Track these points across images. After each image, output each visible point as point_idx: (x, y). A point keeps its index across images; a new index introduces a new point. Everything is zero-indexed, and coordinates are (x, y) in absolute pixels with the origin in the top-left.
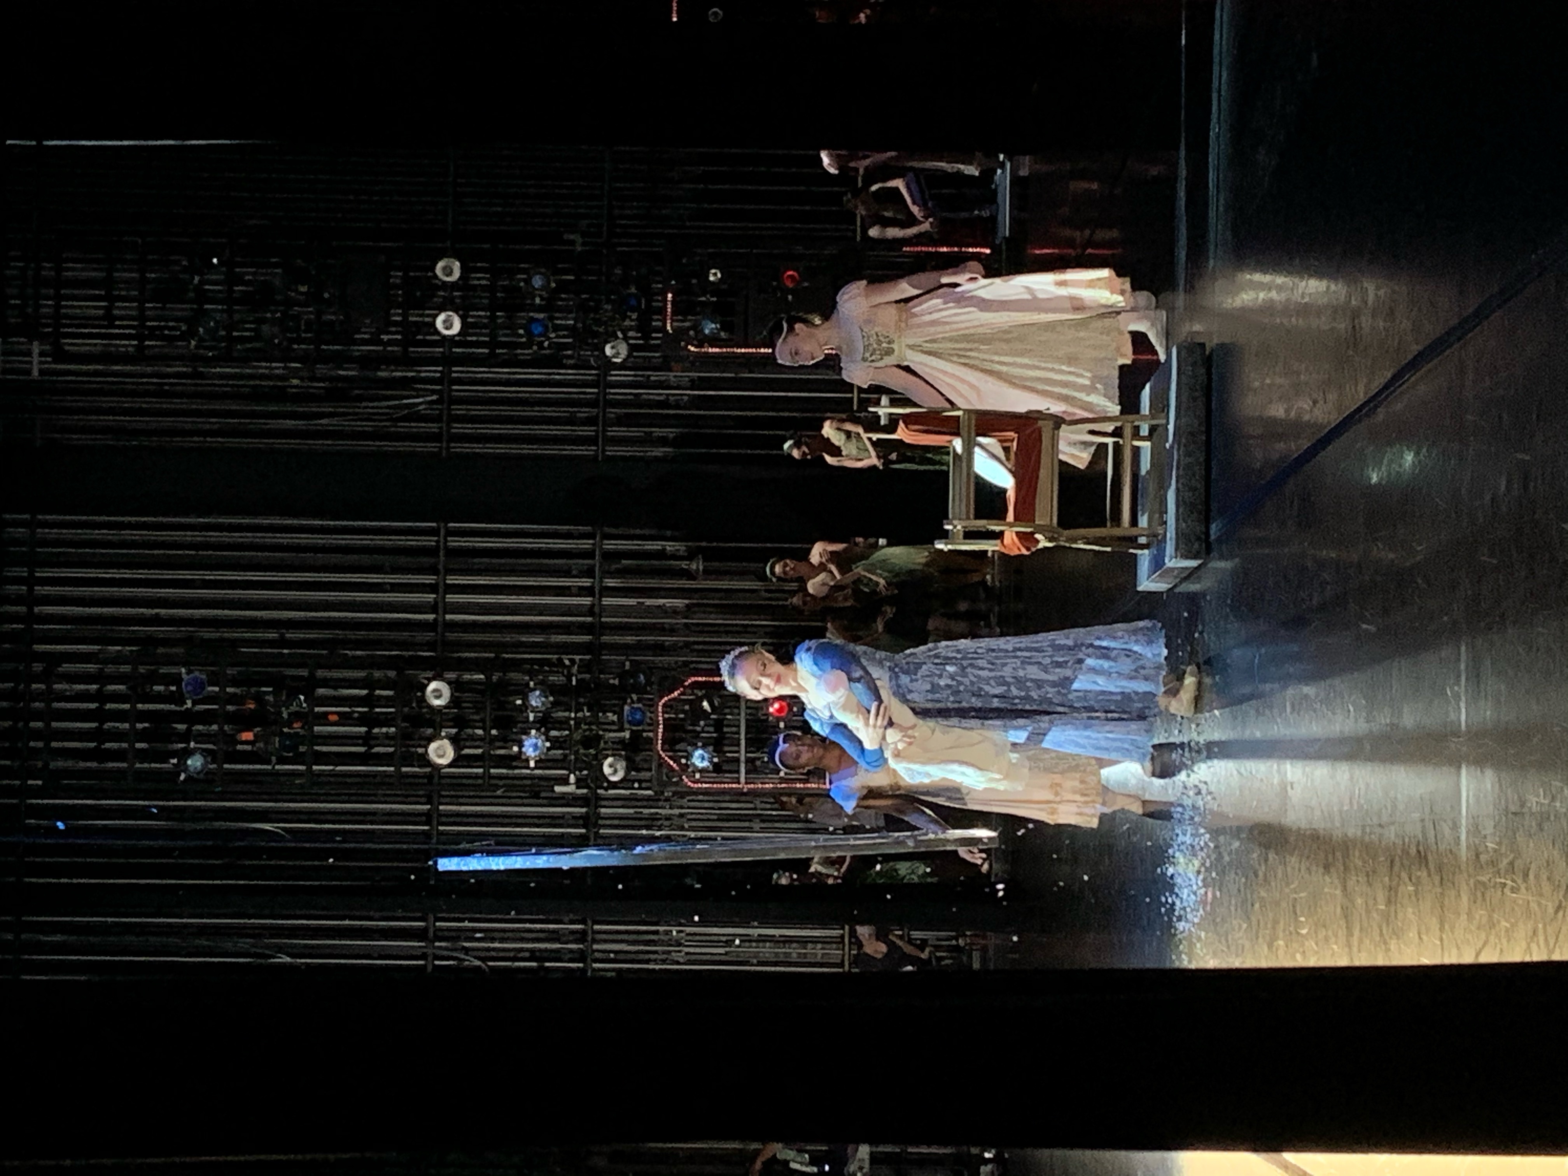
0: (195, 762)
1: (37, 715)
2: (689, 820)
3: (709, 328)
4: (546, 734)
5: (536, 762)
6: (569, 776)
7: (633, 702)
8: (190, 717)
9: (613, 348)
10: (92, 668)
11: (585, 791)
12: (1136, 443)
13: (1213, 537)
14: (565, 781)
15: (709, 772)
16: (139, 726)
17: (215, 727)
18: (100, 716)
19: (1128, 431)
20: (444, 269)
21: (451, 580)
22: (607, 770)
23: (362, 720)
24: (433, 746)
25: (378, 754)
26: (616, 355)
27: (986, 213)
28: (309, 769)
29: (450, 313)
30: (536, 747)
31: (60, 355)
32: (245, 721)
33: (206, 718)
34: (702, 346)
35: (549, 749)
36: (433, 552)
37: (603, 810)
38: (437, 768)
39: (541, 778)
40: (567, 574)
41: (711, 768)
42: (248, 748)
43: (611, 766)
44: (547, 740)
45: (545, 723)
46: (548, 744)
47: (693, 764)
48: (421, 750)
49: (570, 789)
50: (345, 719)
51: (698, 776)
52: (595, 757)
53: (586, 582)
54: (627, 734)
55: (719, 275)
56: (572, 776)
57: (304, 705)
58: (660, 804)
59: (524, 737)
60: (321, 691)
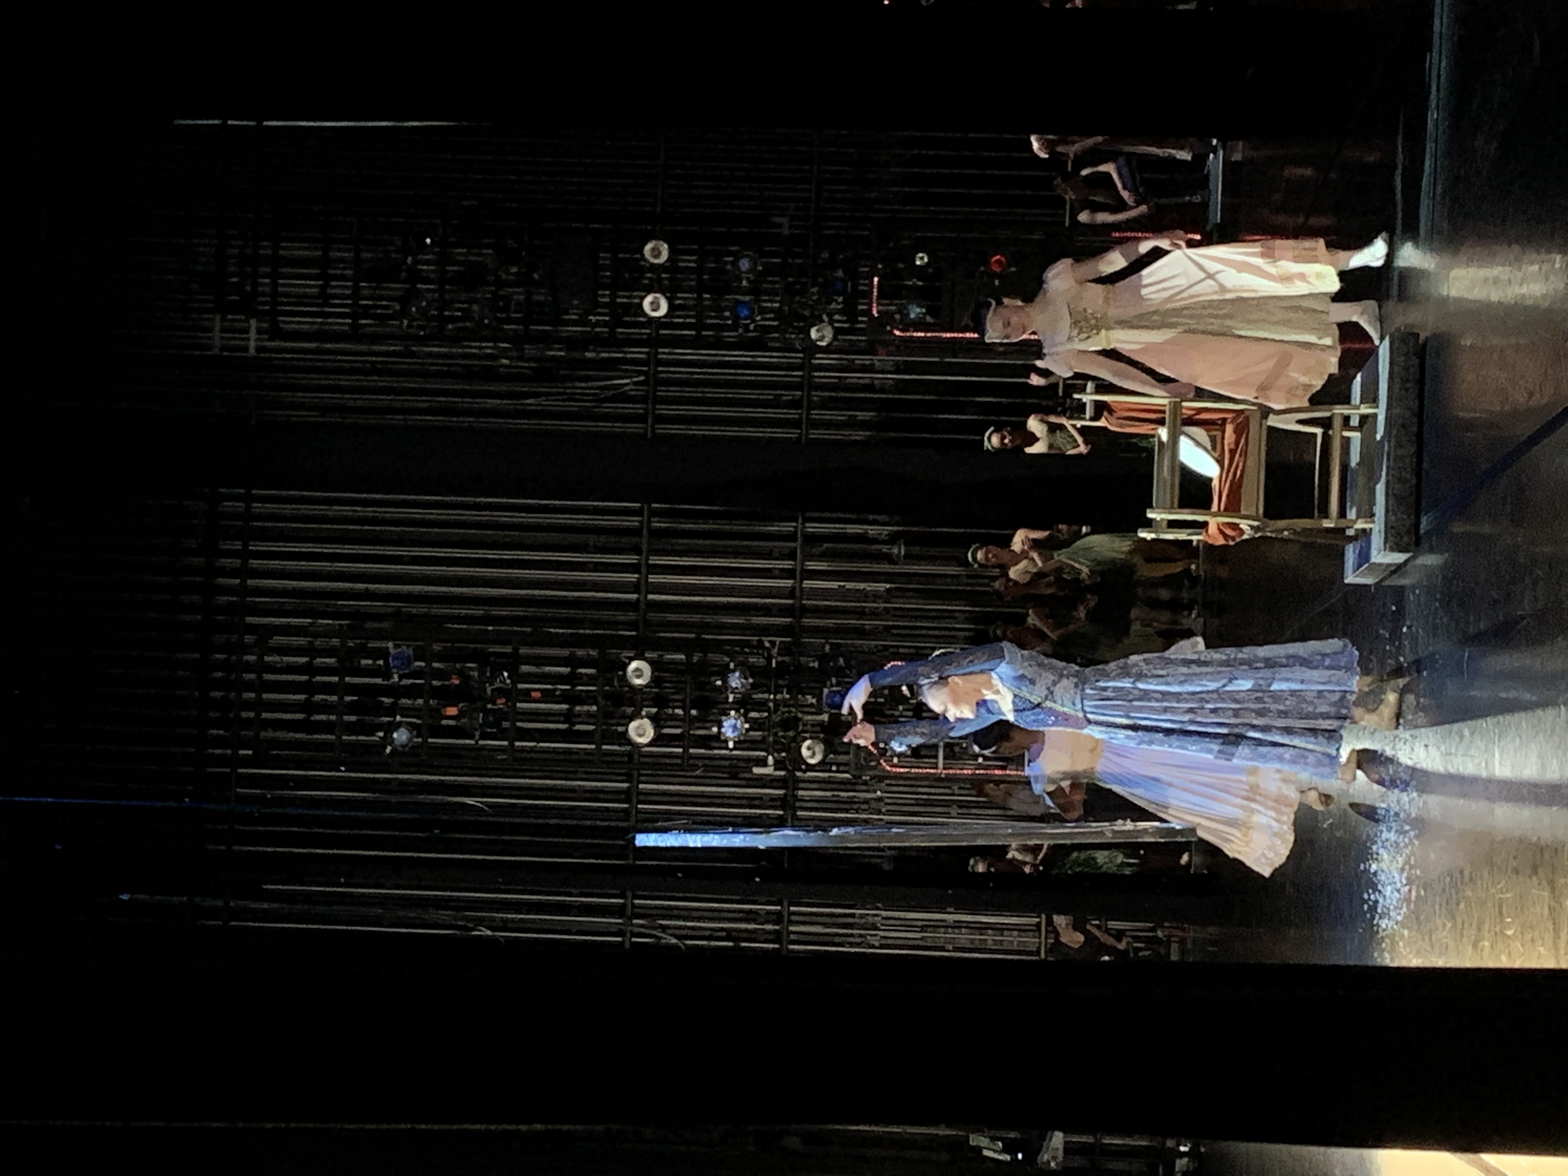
0: (401, 736)
1: (249, 686)
2: (887, 804)
3: (915, 312)
4: (745, 715)
5: (735, 742)
6: (767, 758)
7: (832, 686)
8: (396, 692)
9: (818, 331)
10: (302, 641)
11: (782, 773)
12: (1346, 434)
13: (1422, 532)
14: (763, 763)
15: (907, 756)
16: (348, 699)
17: (420, 701)
18: (309, 688)
19: (1337, 423)
20: (653, 249)
21: (654, 560)
22: (805, 752)
23: (565, 698)
24: (633, 725)
25: (578, 731)
26: (822, 338)
27: (1197, 199)
28: (512, 744)
29: (658, 295)
30: (735, 727)
31: (276, 333)
32: (449, 696)
33: (412, 692)
34: (908, 331)
35: (747, 730)
36: (635, 532)
37: (801, 793)
38: (636, 746)
39: (739, 759)
40: (769, 556)
41: (909, 753)
42: (452, 723)
43: (809, 748)
44: (746, 722)
45: (744, 704)
46: (747, 726)
47: (892, 749)
48: (620, 729)
49: (769, 770)
50: (548, 697)
51: (895, 760)
52: (794, 740)
53: (787, 564)
54: (825, 717)
55: (926, 260)
56: (770, 758)
57: (508, 681)
58: (857, 787)
59: (724, 718)
60: (525, 668)
